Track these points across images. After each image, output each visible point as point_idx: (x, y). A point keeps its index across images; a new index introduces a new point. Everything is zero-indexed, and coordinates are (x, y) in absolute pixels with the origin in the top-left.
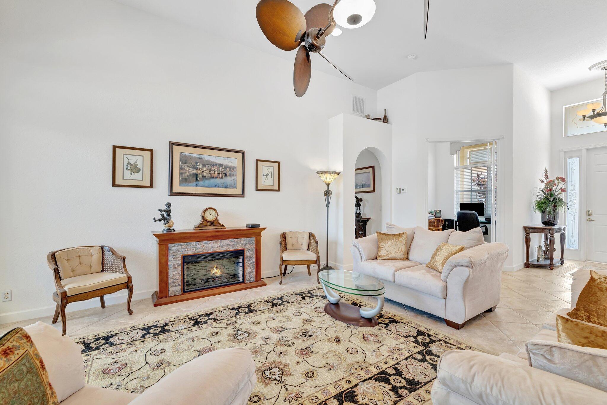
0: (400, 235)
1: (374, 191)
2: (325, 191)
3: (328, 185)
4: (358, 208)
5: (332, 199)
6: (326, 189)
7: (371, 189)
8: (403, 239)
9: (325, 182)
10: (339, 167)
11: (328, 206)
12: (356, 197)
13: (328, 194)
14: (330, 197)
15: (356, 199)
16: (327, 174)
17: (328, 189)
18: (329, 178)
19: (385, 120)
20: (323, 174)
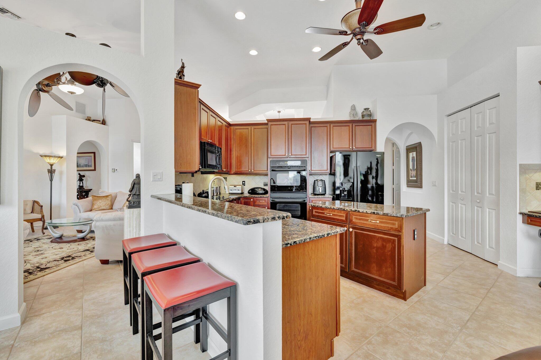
0: (107, 196)
1: (95, 170)
2: (48, 170)
3: (52, 165)
4: (81, 182)
5: (56, 176)
6: (50, 168)
7: (93, 168)
8: (109, 198)
9: (48, 163)
10: (63, 153)
11: (51, 180)
12: (79, 174)
13: (51, 172)
14: (53, 174)
15: (79, 175)
16: (51, 158)
17: (51, 168)
18: (52, 161)
19: (104, 123)
20: (47, 158)
